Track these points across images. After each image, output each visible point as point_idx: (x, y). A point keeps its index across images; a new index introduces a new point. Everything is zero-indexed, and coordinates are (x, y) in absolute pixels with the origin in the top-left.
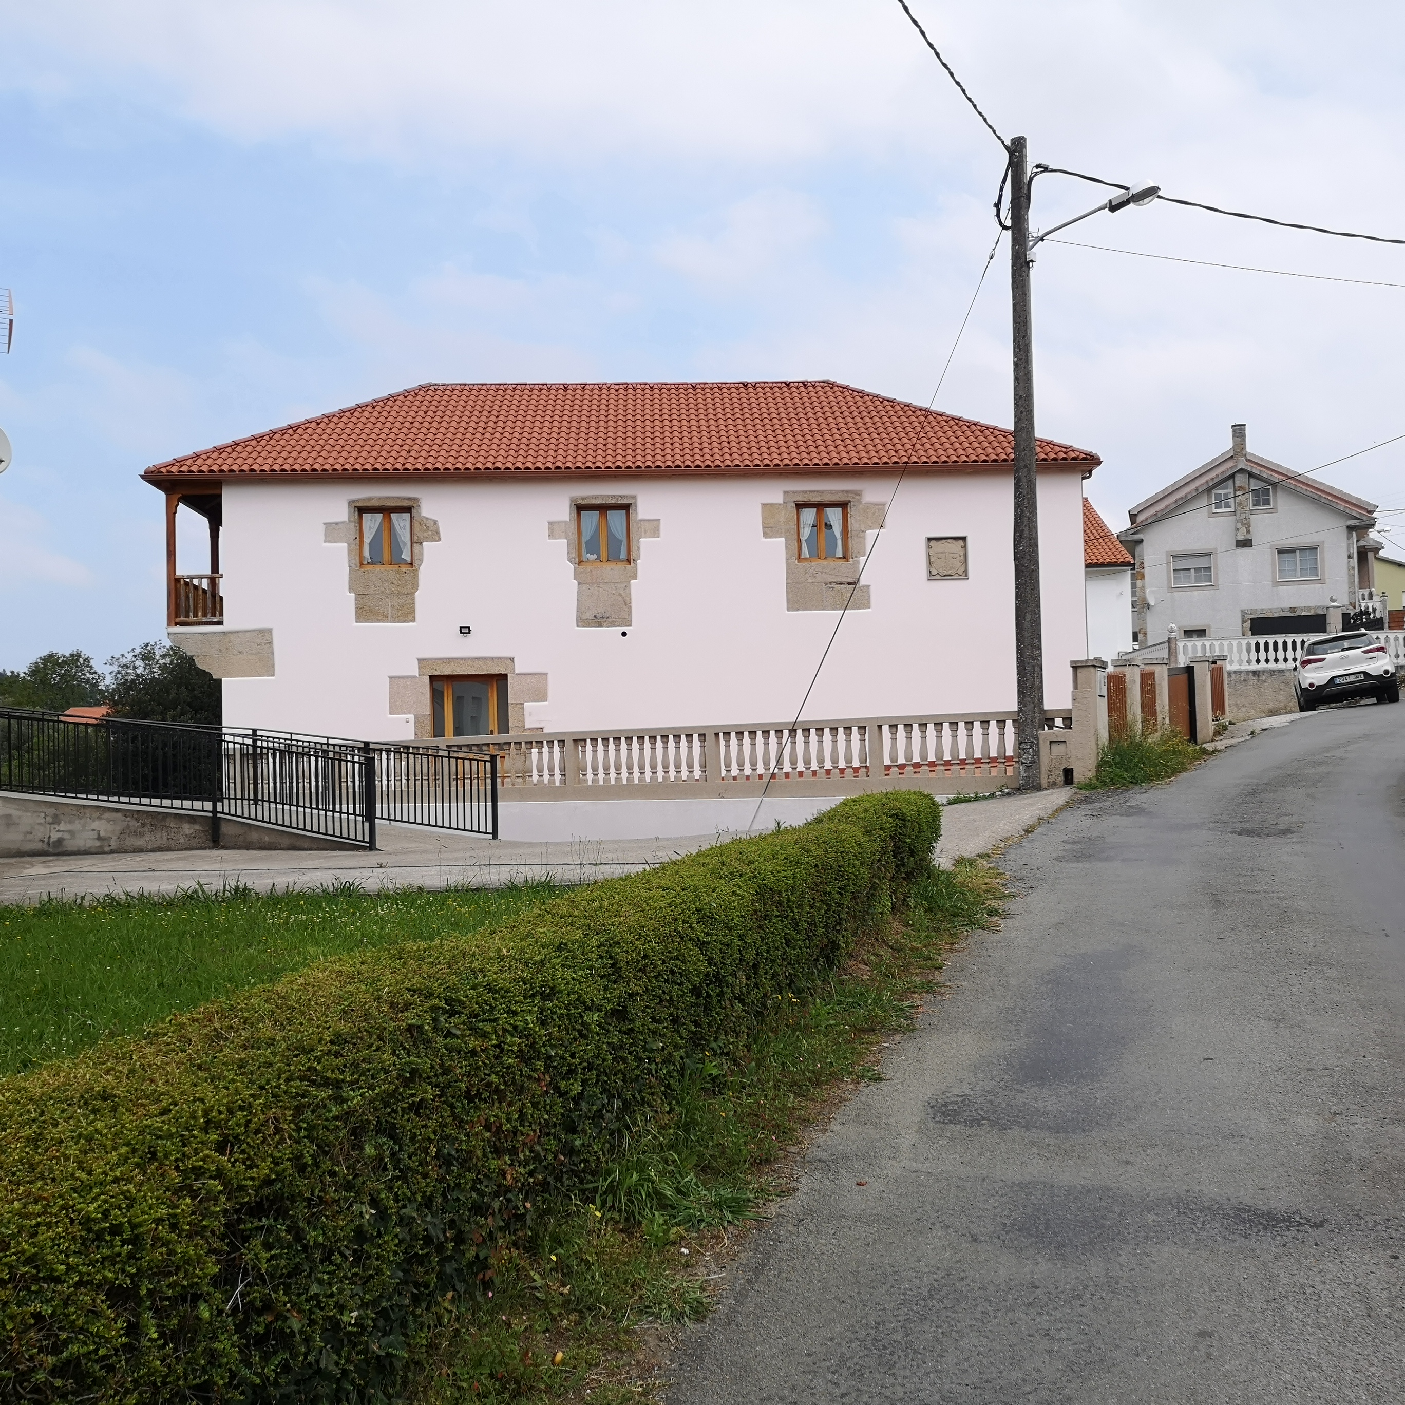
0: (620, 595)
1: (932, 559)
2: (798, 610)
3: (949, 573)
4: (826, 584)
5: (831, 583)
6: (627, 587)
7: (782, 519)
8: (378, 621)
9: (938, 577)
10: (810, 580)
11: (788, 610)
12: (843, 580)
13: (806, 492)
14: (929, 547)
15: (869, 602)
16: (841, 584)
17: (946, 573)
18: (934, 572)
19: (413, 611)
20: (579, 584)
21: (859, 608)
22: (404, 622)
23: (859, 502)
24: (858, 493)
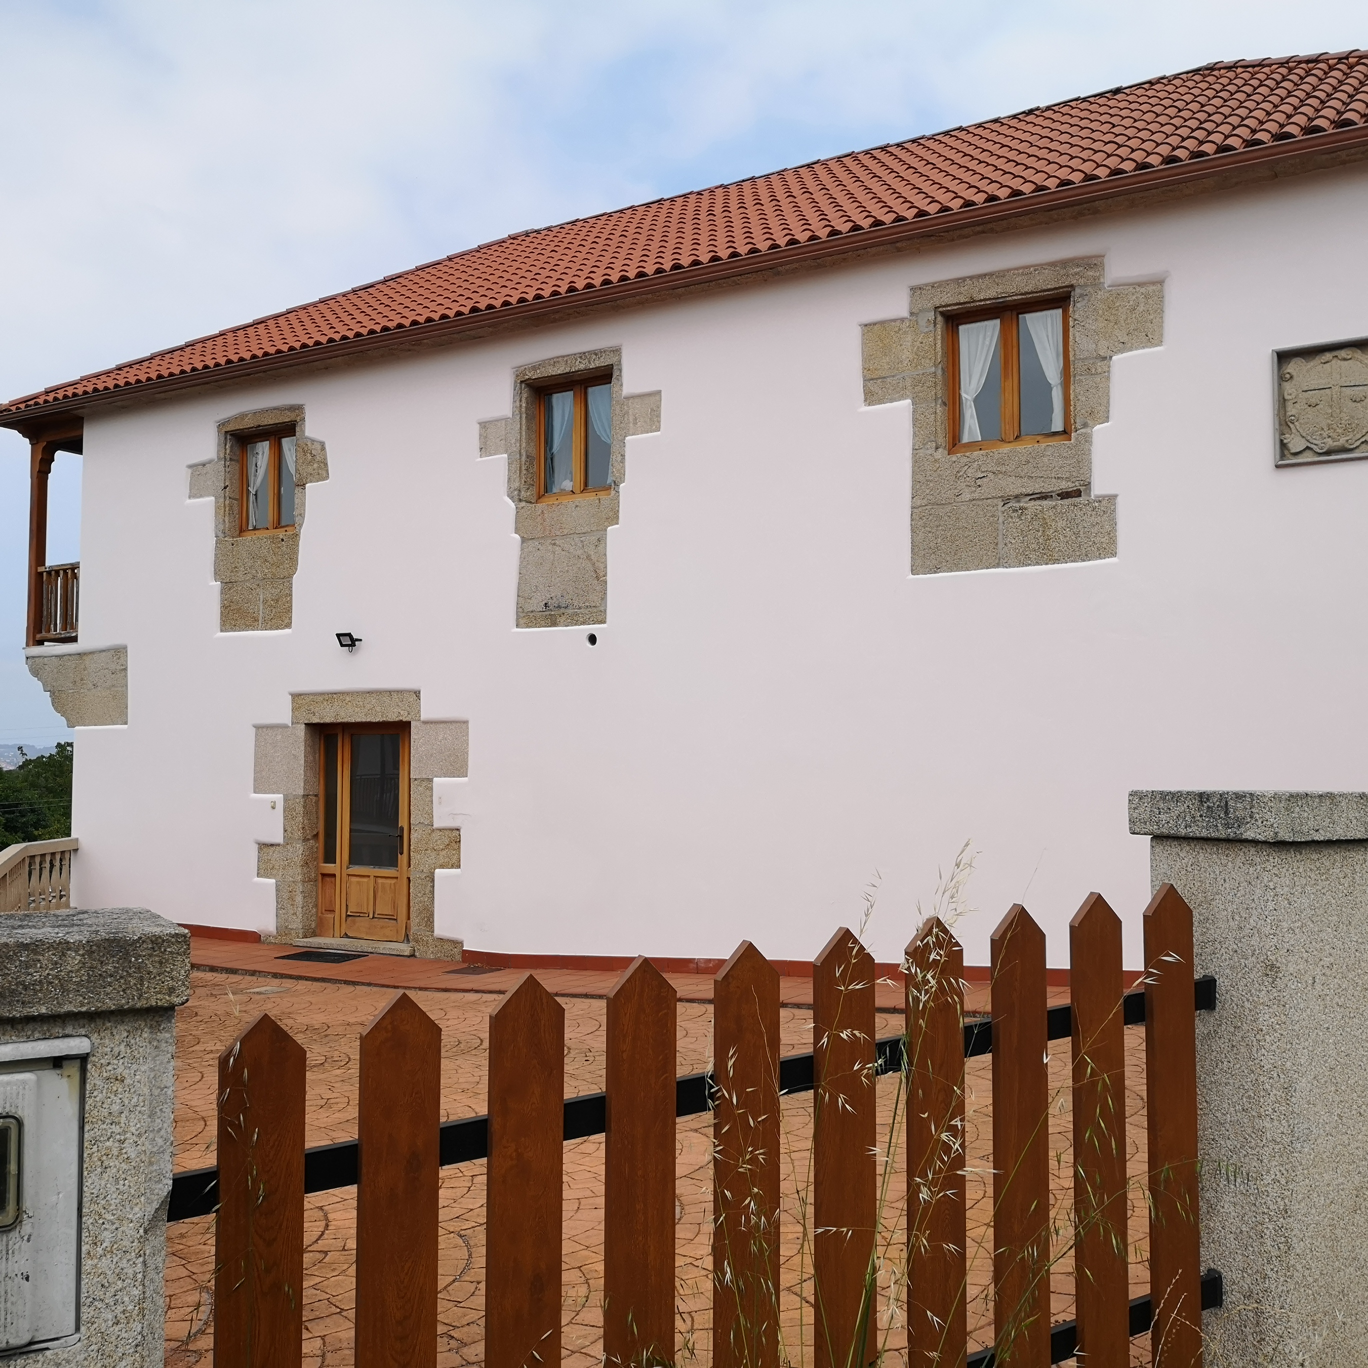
0: (588, 557)
1: (1291, 410)
2: (937, 569)
3: (1342, 441)
4: (1006, 501)
5: (1017, 497)
6: (601, 541)
7: (906, 355)
8: (247, 627)
9: (1308, 457)
10: (967, 496)
11: (913, 572)
12: (1047, 488)
13: (964, 279)
14: (1282, 378)
15: (1113, 541)
16: (1044, 496)
17: (1330, 443)
18: (1296, 444)
19: (289, 610)
20: (524, 541)
21: (1086, 557)
22: (277, 628)
23: (1096, 284)
24: (1093, 263)
